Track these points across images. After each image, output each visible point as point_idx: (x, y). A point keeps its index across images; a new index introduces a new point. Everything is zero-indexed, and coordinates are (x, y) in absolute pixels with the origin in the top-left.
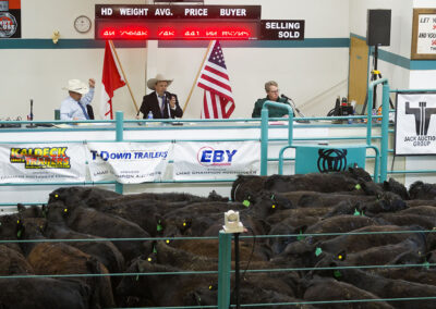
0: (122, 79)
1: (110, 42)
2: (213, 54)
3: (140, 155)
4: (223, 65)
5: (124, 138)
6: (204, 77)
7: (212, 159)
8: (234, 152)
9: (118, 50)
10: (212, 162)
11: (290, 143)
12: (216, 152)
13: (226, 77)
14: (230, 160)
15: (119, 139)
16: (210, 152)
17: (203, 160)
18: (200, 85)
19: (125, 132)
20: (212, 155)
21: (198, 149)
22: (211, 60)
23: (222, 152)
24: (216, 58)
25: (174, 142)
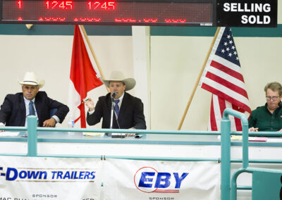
0: (98, 76)
1: (81, 28)
2: (221, 46)
3: (60, 174)
4: (234, 60)
5: (39, 152)
6: (209, 75)
7: (154, 183)
8: (184, 175)
9: (91, 38)
10: (153, 188)
11: (245, 166)
12: (160, 174)
13: (240, 77)
14: (178, 186)
15: (32, 152)
16: (152, 174)
17: (141, 184)
18: (205, 86)
19: (39, 145)
20: (155, 178)
21: (136, 170)
22: (218, 53)
23: (168, 175)
24: (226, 50)
25: (103, 158)
